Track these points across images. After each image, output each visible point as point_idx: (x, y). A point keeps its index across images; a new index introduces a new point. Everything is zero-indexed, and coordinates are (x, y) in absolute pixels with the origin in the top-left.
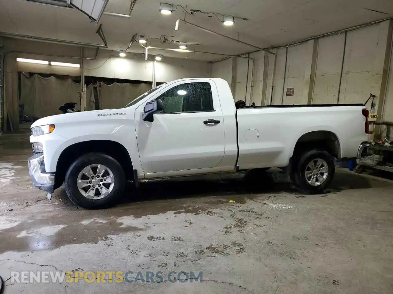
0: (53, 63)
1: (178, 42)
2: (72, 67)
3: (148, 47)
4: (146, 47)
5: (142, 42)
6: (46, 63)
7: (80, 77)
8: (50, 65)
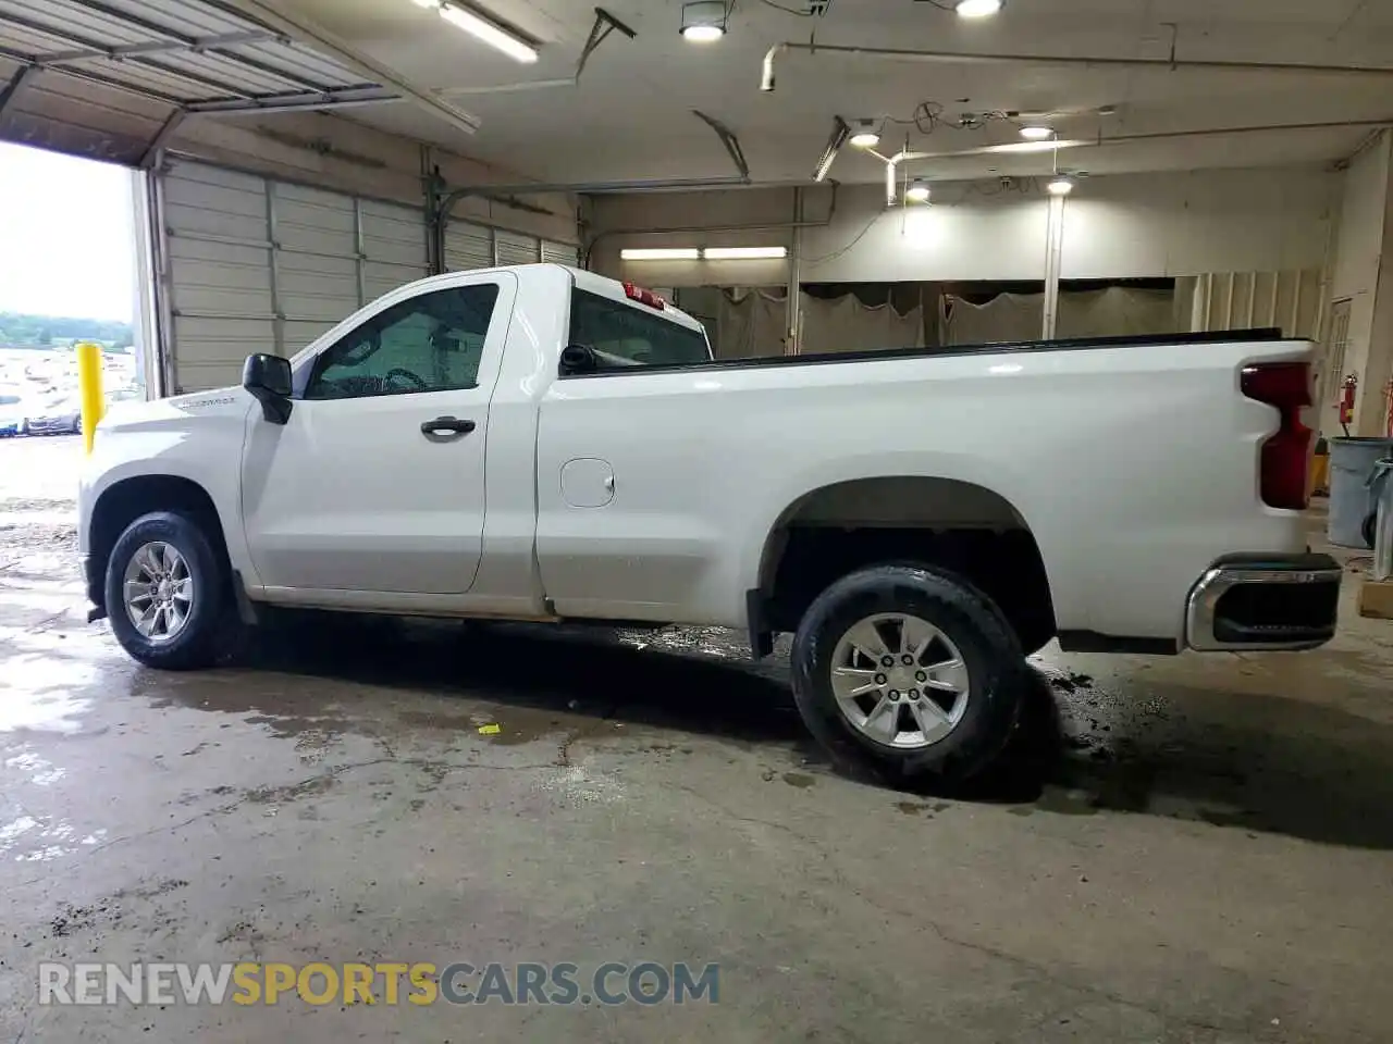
0: (710, 253)
1: (1015, 114)
2: (758, 258)
3: (899, 157)
4: (890, 157)
5: (864, 140)
6: (693, 253)
7: (786, 288)
8: (701, 259)
